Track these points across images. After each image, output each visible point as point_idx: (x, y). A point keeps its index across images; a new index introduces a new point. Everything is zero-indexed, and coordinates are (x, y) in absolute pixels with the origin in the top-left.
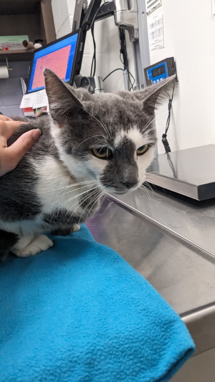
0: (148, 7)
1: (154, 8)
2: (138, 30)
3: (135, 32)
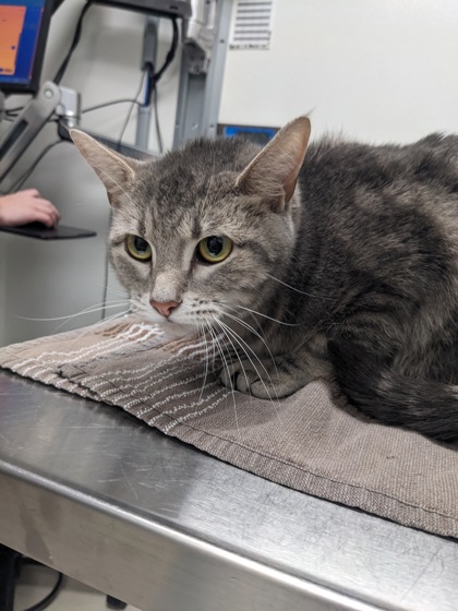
0: (236, 39)
1: (251, 46)
2: (209, 61)
3: (206, 62)
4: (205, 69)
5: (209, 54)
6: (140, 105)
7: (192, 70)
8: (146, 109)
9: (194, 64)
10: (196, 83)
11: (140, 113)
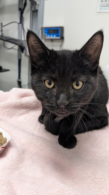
2: (38, 5)
3: (37, 6)
4: (37, 8)
5: (38, 3)
6: (19, 24)
7: (33, 9)
8: (21, 25)
9: (33, 7)
10: (35, 14)
11: (19, 26)
